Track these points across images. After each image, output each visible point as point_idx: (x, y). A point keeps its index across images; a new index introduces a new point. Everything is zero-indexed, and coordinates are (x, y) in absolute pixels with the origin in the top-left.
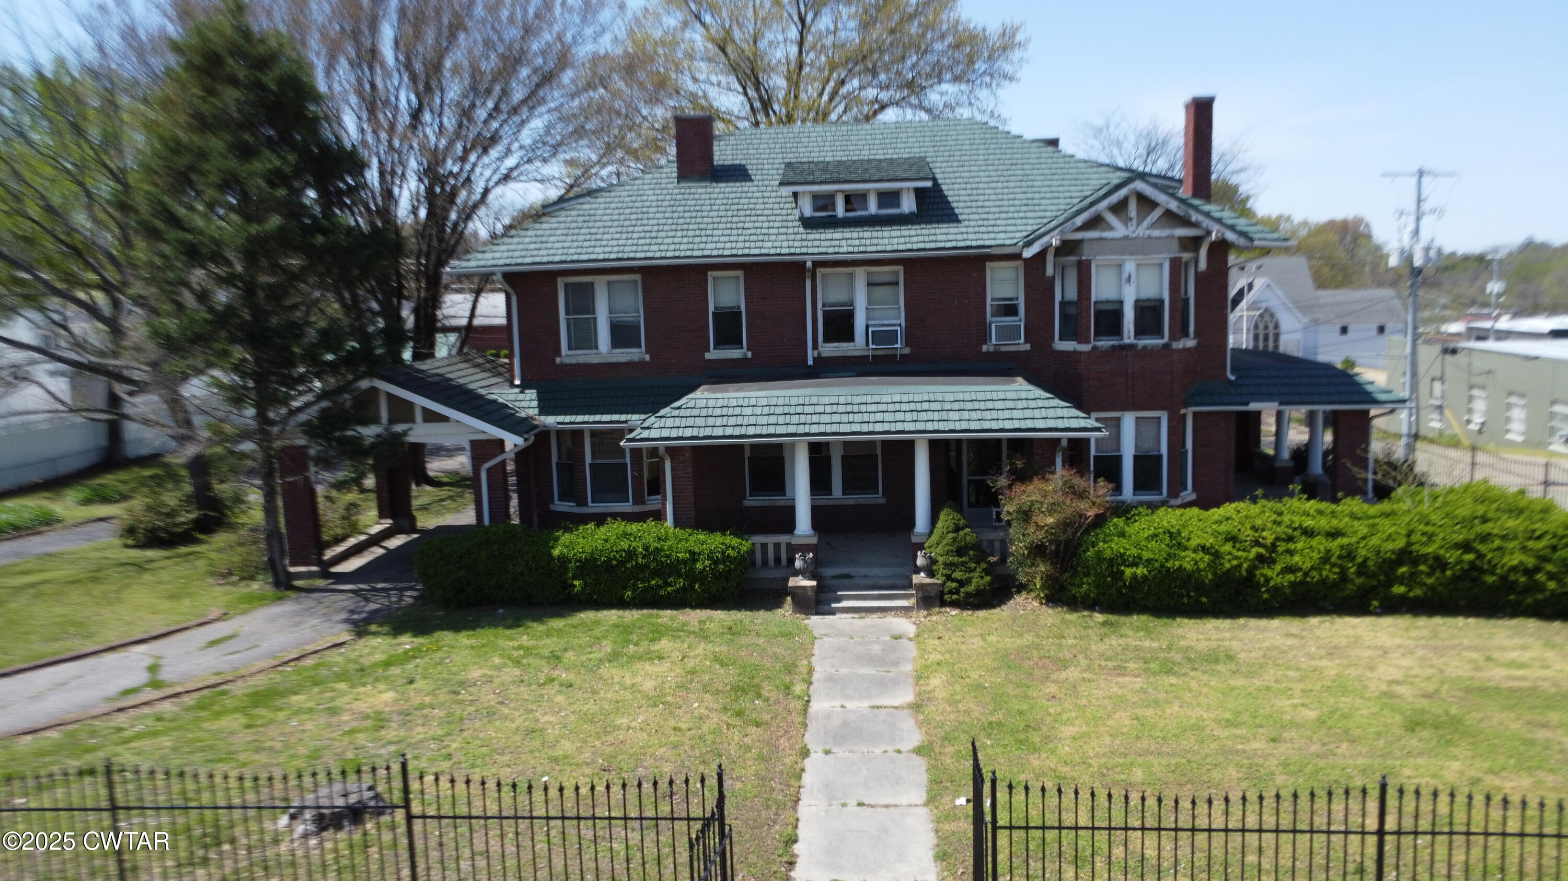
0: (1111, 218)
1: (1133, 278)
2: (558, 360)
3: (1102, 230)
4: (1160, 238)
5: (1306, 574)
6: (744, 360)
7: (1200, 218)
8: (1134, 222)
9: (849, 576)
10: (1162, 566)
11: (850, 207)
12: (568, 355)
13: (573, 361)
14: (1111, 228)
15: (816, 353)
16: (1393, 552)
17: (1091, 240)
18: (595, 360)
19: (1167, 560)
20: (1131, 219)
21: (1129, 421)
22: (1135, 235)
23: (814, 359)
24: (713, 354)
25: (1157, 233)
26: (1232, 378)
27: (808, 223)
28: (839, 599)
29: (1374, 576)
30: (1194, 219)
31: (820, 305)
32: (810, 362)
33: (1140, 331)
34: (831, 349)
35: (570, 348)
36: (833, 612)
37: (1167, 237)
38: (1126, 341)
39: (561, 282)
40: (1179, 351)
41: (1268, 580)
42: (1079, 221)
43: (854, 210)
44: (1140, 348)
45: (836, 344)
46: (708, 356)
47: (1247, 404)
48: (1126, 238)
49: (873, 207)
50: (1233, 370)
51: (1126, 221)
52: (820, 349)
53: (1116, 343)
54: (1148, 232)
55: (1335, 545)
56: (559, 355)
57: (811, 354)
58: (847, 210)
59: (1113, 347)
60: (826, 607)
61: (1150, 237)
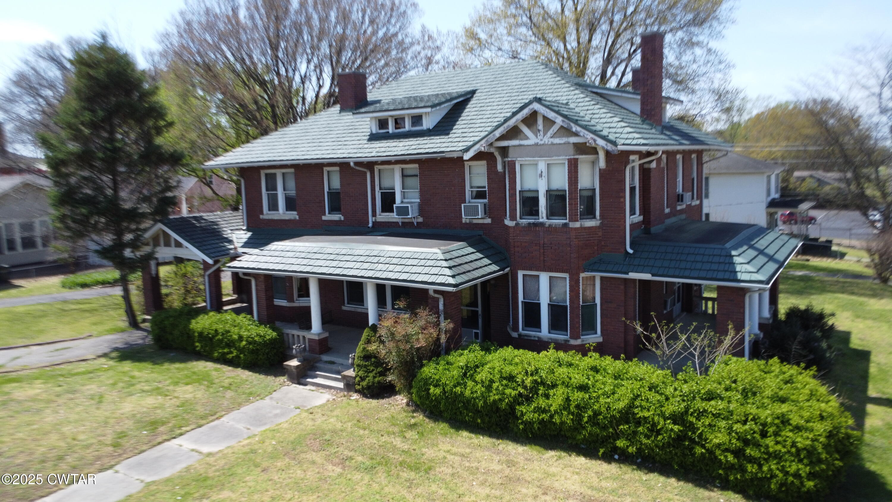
0: (525, 130)
1: (544, 174)
2: (261, 217)
3: (522, 139)
4: (560, 144)
5: (552, 417)
6: (340, 221)
7: (579, 129)
8: (542, 133)
9: (333, 363)
10: (452, 390)
11: (397, 126)
12: (267, 214)
13: (270, 217)
14: (527, 138)
15: (374, 218)
16: (620, 412)
17: (514, 146)
18: (276, 217)
19: (455, 386)
20: (539, 131)
21: (544, 278)
22: (542, 142)
23: (373, 222)
24: (328, 217)
25: (557, 141)
26: (631, 251)
27: (373, 138)
28: (316, 377)
29: (604, 428)
30: (574, 130)
31: (377, 188)
32: (370, 225)
33: (551, 214)
34: (383, 217)
35: (269, 210)
36: (305, 385)
37: (564, 143)
38: (541, 220)
39: (263, 173)
40: (576, 229)
41: (522, 414)
42: (497, 134)
43: (399, 128)
44: (547, 225)
45: (387, 214)
46: (324, 218)
47: (627, 273)
48: (536, 145)
49: (408, 126)
50: (631, 248)
51: (536, 132)
52: (378, 216)
53: (532, 221)
54: (552, 140)
55: (578, 396)
56: (262, 213)
57: (371, 219)
58: (396, 128)
59: (529, 224)
60: (303, 381)
61: (552, 144)
